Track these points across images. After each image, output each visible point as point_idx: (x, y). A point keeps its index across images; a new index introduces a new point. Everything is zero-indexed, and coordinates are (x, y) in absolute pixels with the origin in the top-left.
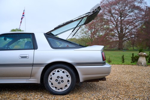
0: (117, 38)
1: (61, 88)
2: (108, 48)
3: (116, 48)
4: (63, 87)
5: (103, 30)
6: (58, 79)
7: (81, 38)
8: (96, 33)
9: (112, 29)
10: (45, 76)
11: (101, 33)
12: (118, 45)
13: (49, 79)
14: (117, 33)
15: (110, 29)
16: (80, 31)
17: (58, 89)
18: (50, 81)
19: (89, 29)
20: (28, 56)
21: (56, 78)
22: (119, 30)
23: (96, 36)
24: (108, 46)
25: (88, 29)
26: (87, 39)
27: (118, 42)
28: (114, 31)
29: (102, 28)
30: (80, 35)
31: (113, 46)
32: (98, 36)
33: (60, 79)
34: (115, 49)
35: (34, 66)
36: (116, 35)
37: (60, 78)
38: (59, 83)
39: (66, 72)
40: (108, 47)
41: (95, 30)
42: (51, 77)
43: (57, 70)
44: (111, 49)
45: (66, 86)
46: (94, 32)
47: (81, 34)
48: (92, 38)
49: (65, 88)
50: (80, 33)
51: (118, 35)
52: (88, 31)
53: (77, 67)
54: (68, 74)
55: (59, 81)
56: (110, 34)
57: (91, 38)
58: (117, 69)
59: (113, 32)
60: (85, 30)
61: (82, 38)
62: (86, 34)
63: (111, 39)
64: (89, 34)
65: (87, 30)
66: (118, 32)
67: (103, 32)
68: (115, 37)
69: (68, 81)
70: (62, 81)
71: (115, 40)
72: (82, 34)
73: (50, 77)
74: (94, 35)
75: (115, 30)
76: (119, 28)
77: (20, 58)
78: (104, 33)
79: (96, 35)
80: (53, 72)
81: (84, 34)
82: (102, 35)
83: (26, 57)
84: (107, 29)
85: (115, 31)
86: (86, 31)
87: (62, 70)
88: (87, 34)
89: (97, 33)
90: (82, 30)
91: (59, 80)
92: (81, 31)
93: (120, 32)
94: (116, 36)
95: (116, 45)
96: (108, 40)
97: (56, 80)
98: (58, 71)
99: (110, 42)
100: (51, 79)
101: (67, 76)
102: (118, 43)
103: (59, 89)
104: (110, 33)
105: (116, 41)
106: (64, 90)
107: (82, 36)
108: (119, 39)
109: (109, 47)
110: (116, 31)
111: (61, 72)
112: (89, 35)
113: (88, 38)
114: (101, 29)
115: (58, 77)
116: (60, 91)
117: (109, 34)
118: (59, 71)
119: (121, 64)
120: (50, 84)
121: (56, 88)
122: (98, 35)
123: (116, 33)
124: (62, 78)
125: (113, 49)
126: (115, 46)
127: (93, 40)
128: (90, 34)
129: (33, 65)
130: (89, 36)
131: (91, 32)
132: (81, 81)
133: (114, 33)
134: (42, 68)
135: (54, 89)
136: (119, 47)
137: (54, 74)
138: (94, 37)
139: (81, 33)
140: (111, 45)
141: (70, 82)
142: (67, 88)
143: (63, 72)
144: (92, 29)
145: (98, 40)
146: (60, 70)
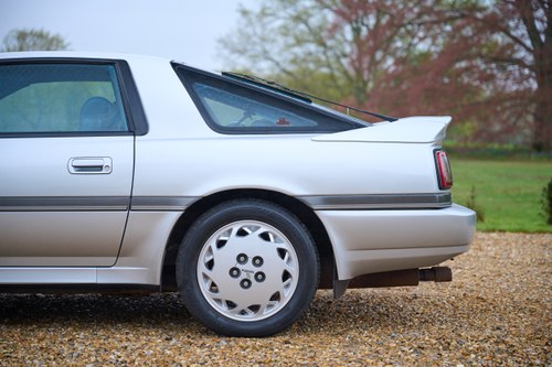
0: (529, 76)
1: (255, 308)
2: (466, 139)
3: (519, 139)
4: (264, 300)
5: (437, 22)
6: (239, 266)
7: (289, 73)
8: (390, 40)
9: (494, 14)
10: (182, 254)
11: (421, 39)
12: (530, 118)
13: (202, 268)
14: (528, 43)
15: (479, 15)
16: (285, 27)
17: (238, 309)
18: (205, 277)
19: (346, 10)
20: (106, 162)
21: (234, 263)
22: (538, 25)
23: (390, 61)
24: (469, 127)
25: (339, 13)
26: (332, 77)
27: (532, 100)
28: (506, 31)
29: (429, 11)
30: (280, 54)
31: (497, 127)
32: (399, 62)
33: (249, 266)
34: (510, 146)
35: (133, 207)
36: (521, 54)
37: (250, 260)
38: (246, 284)
39: (275, 237)
40: (468, 133)
41: (385, 20)
42: (208, 259)
43: (236, 227)
44: (489, 146)
45: (276, 297)
46: (374, 33)
47: (289, 47)
48: (359, 71)
49: (270, 306)
50: (281, 40)
51: (530, 58)
52: (336, 27)
53: (327, 216)
54: (286, 245)
55: (243, 276)
56: (484, 51)
57: (352, 72)
58: (514, 251)
59: (499, 38)
60: (314, 21)
61: (291, 68)
62: (321, 43)
63: (487, 78)
64: (340, 43)
65: (331, 17)
66: (533, 33)
67: (434, 38)
68: (511, 68)
69: (286, 275)
70: (260, 277)
71: (514, 88)
72: (299, 42)
73: (203, 259)
74: (379, 55)
75: (512, 24)
76: (540, 13)
77: (72, 170)
78: (440, 41)
79: (387, 52)
80: (219, 235)
81: (312, 47)
82: (425, 56)
83: (100, 168)
84: (463, 16)
85: (517, 27)
86: (321, 28)
87: (259, 228)
88: (330, 43)
89: (399, 44)
90: (298, 19)
91: (248, 271)
92: (291, 24)
93: (543, 38)
94: (520, 63)
95: (521, 123)
96: (466, 89)
97: (234, 272)
98: (242, 233)
99: (478, 104)
100: (210, 265)
101: (282, 252)
102: (533, 107)
103: (243, 312)
104: (478, 44)
105: (518, 95)
106: (266, 314)
107: (294, 61)
108: (540, 84)
109: (477, 135)
110: (521, 31)
111: (254, 237)
112: (345, 56)
113: (337, 74)
114: (420, 15)
115: (242, 258)
116: (251, 317)
117: (474, 50)
118: (246, 229)
119: (540, 232)
120: (204, 287)
121: (231, 305)
122: (399, 54)
123: (517, 40)
124: (258, 261)
125: (496, 146)
126: (510, 130)
127: (365, 83)
128: (348, 49)
129: (130, 203)
130: (345, 61)
131: (357, 31)
132: (340, 279)
133: (508, 40)
134: (172, 217)
135: (223, 310)
136: (537, 134)
137: (221, 244)
138: (374, 63)
139: (291, 40)
140: (485, 119)
141: (294, 282)
142: (278, 306)
143: (265, 236)
144: (366, 14)
145: (404, 87)
146: (250, 228)
